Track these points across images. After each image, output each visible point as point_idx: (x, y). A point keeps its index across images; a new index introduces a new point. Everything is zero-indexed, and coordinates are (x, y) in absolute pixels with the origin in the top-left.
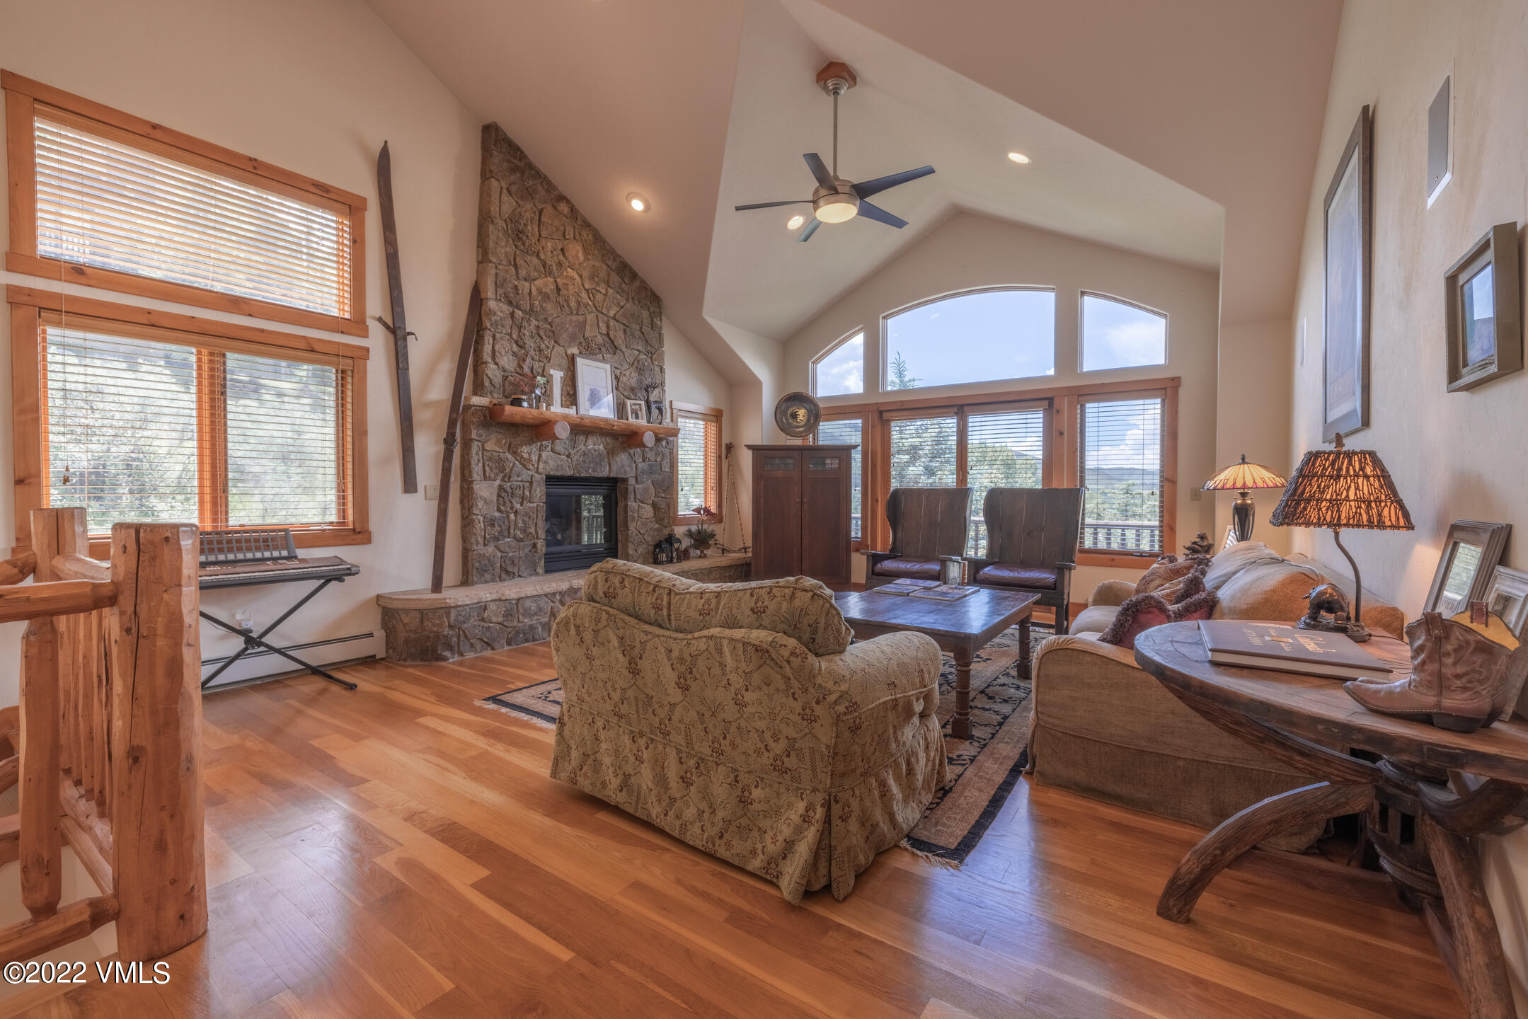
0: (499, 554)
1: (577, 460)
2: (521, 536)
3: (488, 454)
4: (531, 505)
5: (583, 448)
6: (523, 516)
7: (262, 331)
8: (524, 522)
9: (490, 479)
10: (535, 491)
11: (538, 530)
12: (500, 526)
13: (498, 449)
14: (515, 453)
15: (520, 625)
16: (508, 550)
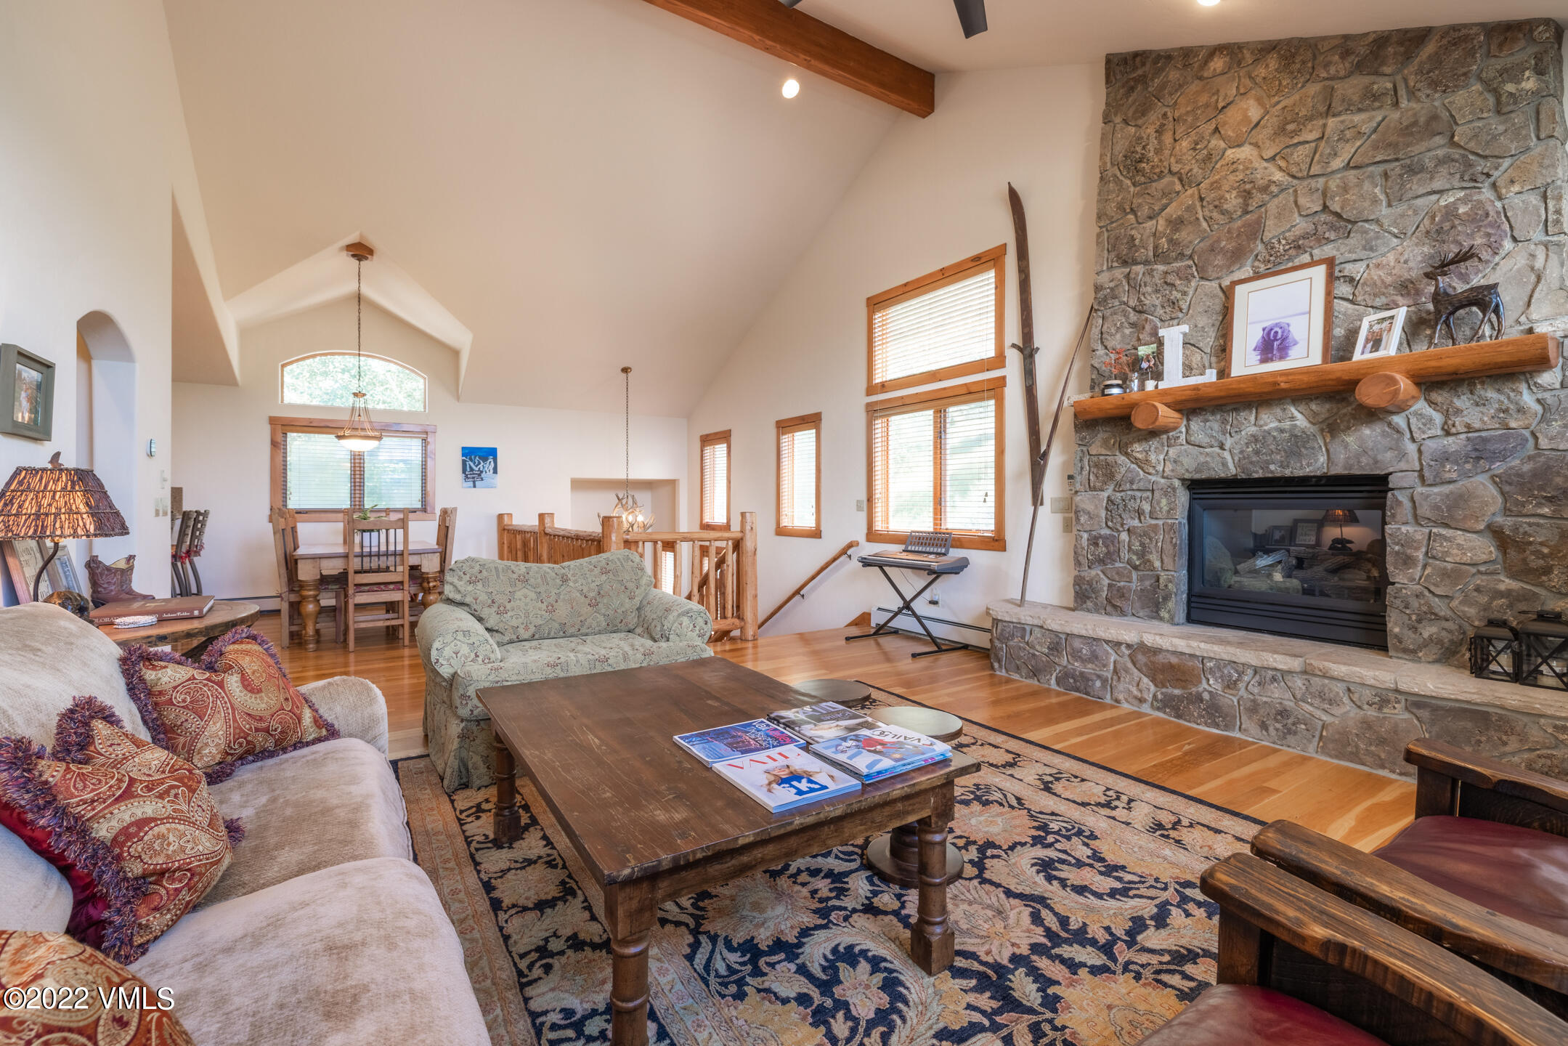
0: (1106, 582)
1: (1242, 452)
2: (1138, 563)
3: (1095, 459)
4: (1154, 522)
5: (1253, 430)
6: (1140, 536)
7: (945, 389)
8: (1142, 545)
9: (1094, 489)
10: (1159, 503)
11: (1164, 557)
12: (1107, 547)
13: (1104, 452)
14: (1127, 454)
15: (1070, 667)
16: (1117, 578)
